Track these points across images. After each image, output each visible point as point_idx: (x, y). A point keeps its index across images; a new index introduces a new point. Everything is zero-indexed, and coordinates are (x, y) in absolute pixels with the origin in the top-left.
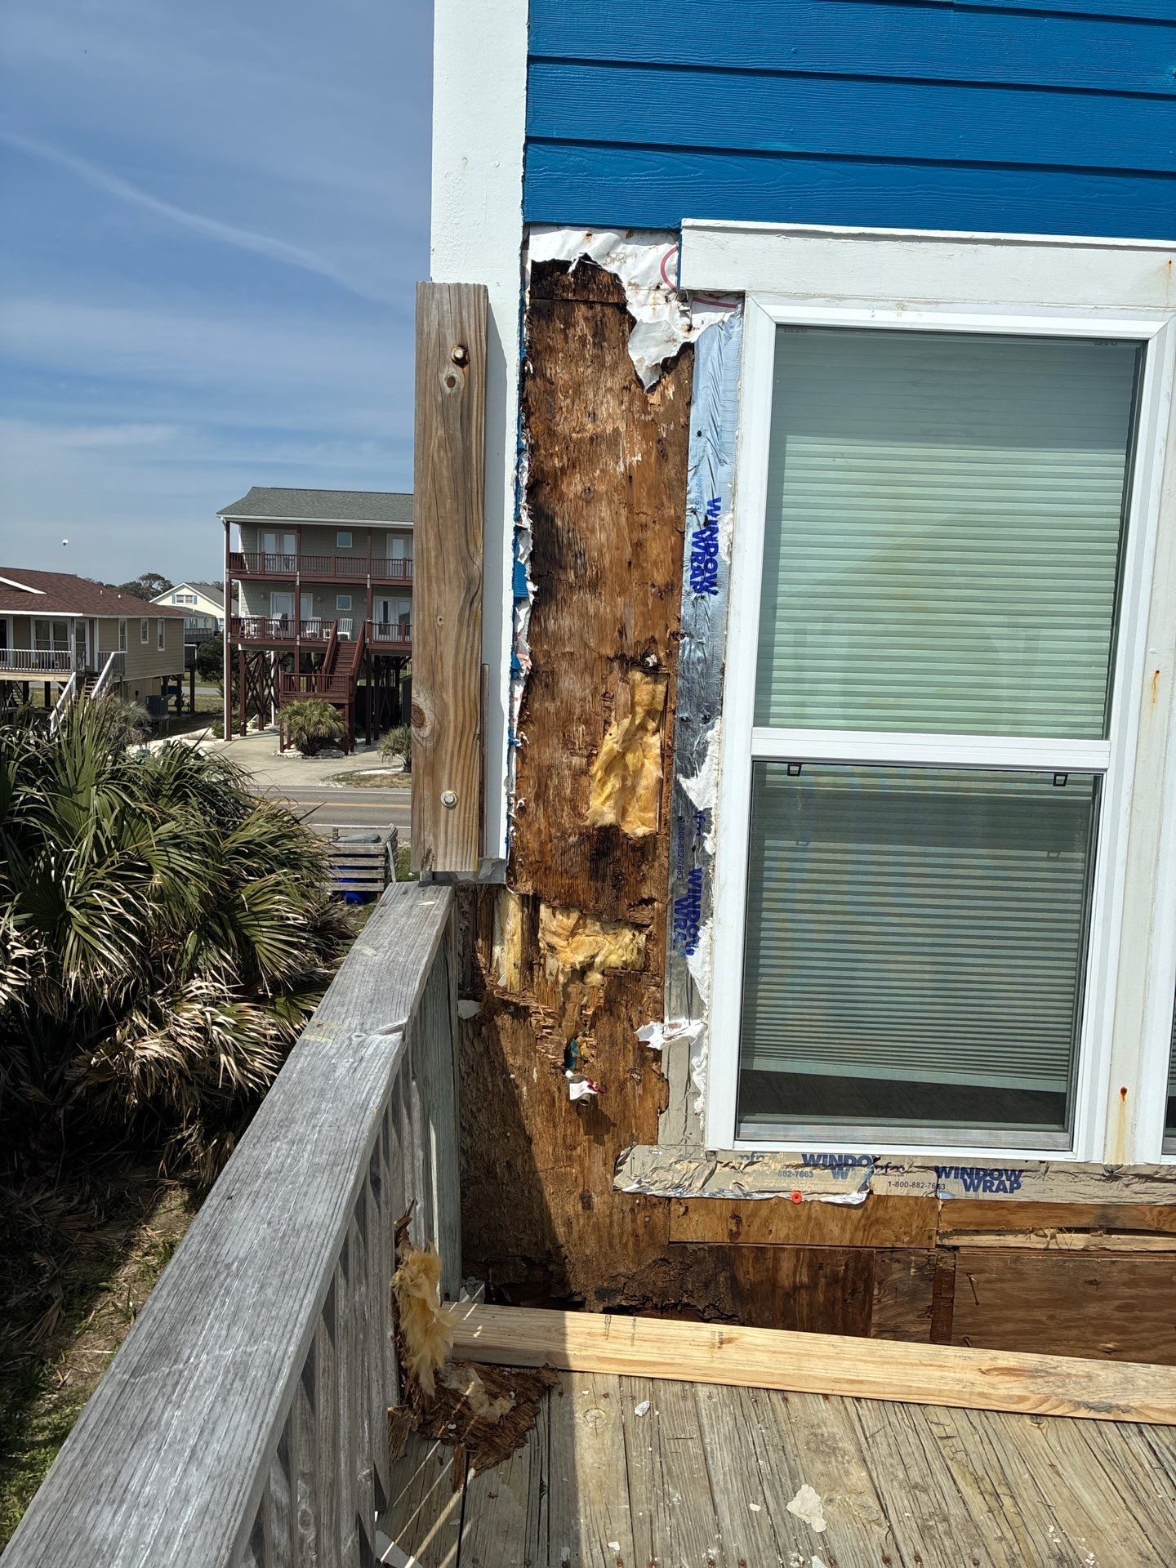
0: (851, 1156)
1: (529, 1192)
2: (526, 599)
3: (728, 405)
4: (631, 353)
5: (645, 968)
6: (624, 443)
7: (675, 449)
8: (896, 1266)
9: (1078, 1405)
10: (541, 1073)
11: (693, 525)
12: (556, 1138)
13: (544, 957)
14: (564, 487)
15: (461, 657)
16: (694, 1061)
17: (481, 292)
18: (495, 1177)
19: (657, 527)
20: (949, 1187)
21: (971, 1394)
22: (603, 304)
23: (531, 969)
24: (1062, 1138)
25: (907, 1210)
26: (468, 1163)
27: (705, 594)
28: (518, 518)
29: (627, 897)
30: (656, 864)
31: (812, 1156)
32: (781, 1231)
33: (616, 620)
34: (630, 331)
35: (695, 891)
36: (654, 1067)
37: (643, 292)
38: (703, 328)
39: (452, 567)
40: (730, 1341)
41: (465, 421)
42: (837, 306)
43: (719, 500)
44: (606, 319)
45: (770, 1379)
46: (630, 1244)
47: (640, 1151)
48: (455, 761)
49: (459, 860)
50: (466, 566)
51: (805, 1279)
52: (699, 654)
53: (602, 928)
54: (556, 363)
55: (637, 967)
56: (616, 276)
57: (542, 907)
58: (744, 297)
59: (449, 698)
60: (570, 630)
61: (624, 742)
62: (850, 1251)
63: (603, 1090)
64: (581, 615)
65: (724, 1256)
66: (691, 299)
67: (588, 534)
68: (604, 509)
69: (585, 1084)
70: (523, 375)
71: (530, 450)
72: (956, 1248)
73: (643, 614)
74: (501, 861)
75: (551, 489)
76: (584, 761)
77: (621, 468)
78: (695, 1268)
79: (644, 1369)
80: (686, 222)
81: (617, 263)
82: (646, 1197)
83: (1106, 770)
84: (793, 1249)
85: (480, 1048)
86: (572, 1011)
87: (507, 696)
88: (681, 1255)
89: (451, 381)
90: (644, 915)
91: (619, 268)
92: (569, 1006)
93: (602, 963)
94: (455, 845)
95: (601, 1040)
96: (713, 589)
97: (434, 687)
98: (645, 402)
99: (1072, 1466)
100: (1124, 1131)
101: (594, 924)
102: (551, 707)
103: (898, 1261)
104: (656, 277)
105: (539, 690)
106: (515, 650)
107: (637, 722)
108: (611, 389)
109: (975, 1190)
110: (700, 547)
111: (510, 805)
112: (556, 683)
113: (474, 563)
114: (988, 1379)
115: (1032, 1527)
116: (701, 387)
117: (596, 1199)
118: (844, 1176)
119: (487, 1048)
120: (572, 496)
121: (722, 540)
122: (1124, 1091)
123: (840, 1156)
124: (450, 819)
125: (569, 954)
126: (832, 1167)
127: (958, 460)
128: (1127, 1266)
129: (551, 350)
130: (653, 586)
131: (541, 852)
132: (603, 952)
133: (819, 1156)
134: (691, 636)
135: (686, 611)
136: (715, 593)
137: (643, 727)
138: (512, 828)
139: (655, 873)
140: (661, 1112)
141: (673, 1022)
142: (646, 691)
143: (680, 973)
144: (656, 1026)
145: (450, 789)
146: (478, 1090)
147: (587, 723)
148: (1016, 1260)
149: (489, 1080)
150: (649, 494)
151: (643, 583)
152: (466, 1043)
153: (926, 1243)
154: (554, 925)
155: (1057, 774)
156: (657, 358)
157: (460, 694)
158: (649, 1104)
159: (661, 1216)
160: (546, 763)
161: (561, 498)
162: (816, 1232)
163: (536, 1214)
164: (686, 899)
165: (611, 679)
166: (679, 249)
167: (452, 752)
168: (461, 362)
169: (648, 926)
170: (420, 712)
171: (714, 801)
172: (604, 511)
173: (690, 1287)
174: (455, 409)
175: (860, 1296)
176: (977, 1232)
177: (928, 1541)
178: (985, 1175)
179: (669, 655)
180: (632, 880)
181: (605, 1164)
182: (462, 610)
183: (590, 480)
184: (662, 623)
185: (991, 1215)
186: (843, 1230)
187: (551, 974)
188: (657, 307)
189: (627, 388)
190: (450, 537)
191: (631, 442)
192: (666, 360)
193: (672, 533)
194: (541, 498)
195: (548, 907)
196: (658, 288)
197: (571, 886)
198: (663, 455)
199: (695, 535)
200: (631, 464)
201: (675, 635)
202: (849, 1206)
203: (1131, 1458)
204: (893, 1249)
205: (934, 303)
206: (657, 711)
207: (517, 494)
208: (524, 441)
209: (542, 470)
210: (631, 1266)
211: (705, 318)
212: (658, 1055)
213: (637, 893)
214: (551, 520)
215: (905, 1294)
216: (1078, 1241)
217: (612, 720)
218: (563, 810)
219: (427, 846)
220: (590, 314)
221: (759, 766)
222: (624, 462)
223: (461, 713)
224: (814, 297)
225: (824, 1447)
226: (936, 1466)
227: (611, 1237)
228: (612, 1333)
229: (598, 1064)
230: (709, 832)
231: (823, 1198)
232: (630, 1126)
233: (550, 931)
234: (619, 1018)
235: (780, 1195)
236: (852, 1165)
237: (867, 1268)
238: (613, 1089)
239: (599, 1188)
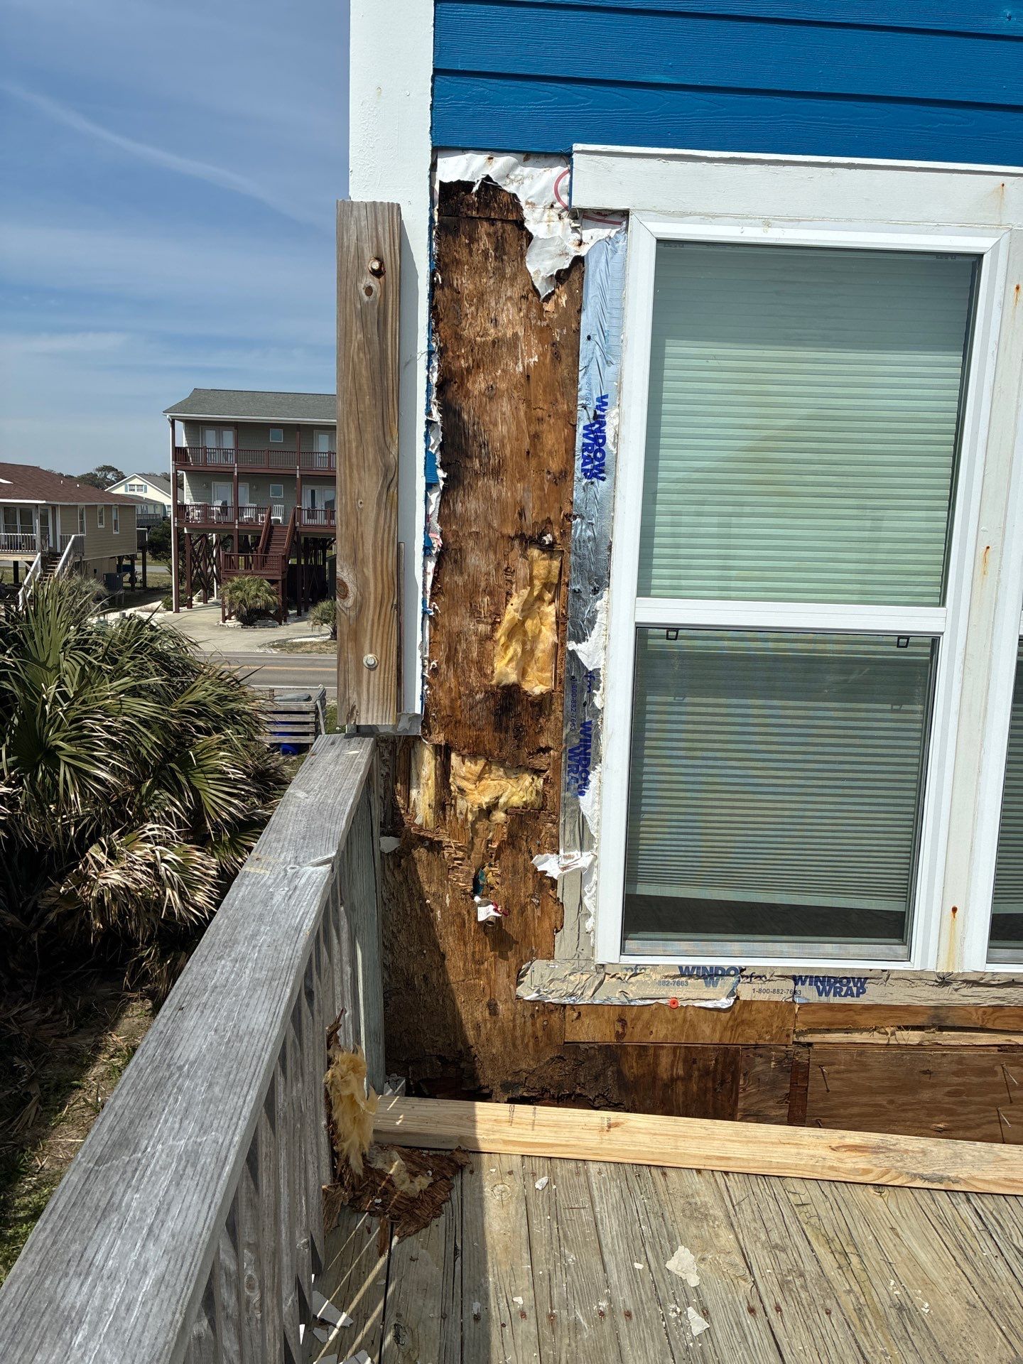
0: (718, 968)
1: (443, 1001)
2: (438, 484)
3: (614, 312)
4: (528, 266)
5: (543, 808)
6: (522, 345)
7: (567, 351)
8: (758, 1060)
9: (915, 1176)
10: (452, 898)
11: (584, 418)
12: (466, 955)
13: (455, 798)
14: (469, 385)
15: (380, 536)
16: (585, 888)
17: (395, 209)
18: (414, 989)
19: (552, 421)
20: (804, 994)
21: (823, 1167)
22: (503, 221)
23: (444, 809)
24: (901, 950)
25: (769, 1013)
26: (390, 976)
27: (594, 480)
28: (429, 413)
29: (527, 746)
30: (552, 717)
31: (687, 967)
32: (660, 1032)
33: (515, 503)
34: (528, 246)
35: (586, 741)
36: (551, 892)
37: (539, 210)
38: (592, 244)
39: (371, 456)
40: (617, 1125)
41: (382, 326)
42: (711, 223)
43: (606, 397)
44: (506, 235)
45: (651, 1157)
46: (531, 1044)
47: (539, 966)
48: (375, 628)
49: (380, 714)
50: (383, 455)
51: (681, 1072)
52: (589, 533)
53: (505, 773)
54: (462, 274)
55: (536, 806)
56: (515, 196)
57: (453, 756)
58: (628, 215)
59: (369, 572)
60: (476, 512)
61: (522, 611)
62: (720, 1049)
63: (507, 912)
64: (485, 499)
65: (612, 1053)
66: (582, 216)
67: (491, 427)
68: (505, 404)
69: (491, 907)
70: (433, 285)
71: (440, 352)
72: (810, 1044)
73: (540, 498)
74: (417, 716)
75: (458, 387)
76: (489, 627)
77: (520, 368)
78: (587, 1064)
79: (543, 1150)
80: (577, 147)
81: (515, 184)
82: (544, 1004)
83: (942, 633)
84: (671, 1047)
85: (400, 878)
86: (479, 844)
87: (421, 571)
88: (575, 1053)
89: (369, 290)
90: (541, 761)
91: (518, 188)
92: (477, 841)
93: (506, 803)
94: (376, 702)
95: (504, 870)
96: (601, 475)
97: (356, 562)
98: (541, 310)
99: (910, 1228)
100: (955, 943)
101: (498, 770)
102: (460, 580)
103: (761, 1056)
104: (551, 197)
105: (449, 566)
106: (427, 530)
107: (535, 593)
108: (510, 298)
109: (827, 995)
110: (590, 438)
111: (424, 666)
112: (464, 559)
113: (390, 453)
114: (837, 1154)
115: (875, 1281)
116: (590, 296)
117: (501, 1007)
118: (715, 985)
119: (406, 878)
120: (476, 393)
121: (609, 431)
122: (954, 910)
123: (711, 968)
124: (372, 679)
125: (477, 796)
126: (704, 977)
127: (816, 361)
128: (955, 1058)
129: (458, 262)
130: (549, 473)
131: (452, 708)
132: (506, 794)
133: (694, 968)
134: (583, 518)
135: (577, 495)
136: (603, 479)
137: (540, 598)
138: (426, 687)
139: (551, 725)
140: (557, 932)
141: (567, 854)
142: (542, 566)
143: (573, 811)
144: (553, 859)
145: (371, 652)
146: (399, 913)
147: (491, 594)
148: (861, 1054)
149: (408, 905)
150: (544, 391)
151: (539, 470)
152: (388, 873)
153: (784, 1041)
154: (463, 771)
155: (900, 637)
156: (552, 270)
157: (379, 569)
158: (546, 924)
159: (558, 1020)
160: (456, 630)
161: (467, 395)
162: (691, 1032)
163: (449, 1019)
164: (578, 748)
165: (512, 555)
166: (571, 171)
167: (373, 620)
168: (378, 273)
169: (545, 771)
170: (344, 585)
171: (602, 662)
172: (506, 407)
173: (582, 1080)
174: (373, 315)
175: (728, 1086)
176: (828, 1031)
177: (787, 1294)
178: (835, 982)
179: (563, 534)
180: (531, 732)
181: (509, 976)
182: (380, 494)
183: (493, 379)
184: (557, 506)
185: (840, 1016)
186: (714, 1030)
187: (461, 813)
188: (551, 224)
189: (525, 297)
190: (369, 429)
191: (529, 345)
192: (559, 272)
193: (565, 426)
194: (450, 395)
195: (458, 755)
196: (552, 206)
197: (478, 737)
198: (557, 357)
199: (585, 428)
200: (528, 365)
201: (569, 517)
202: (718, 1010)
203: (960, 1222)
204: (756, 1046)
205: (796, 221)
206: (552, 584)
207: (428, 391)
208: (434, 345)
209: (450, 370)
210: (531, 1063)
211: (593, 234)
212: (554, 883)
213: (536, 742)
214: (458, 414)
215: (767, 1084)
216: (914, 1037)
217: (513, 591)
218: (470, 671)
219: (351, 702)
220: (492, 230)
221: (642, 631)
222: (523, 363)
223: (380, 585)
224: (690, 214)
225: (697, 1214)
226: (793, 1229)
227: (514, 1039)
228: (516, 1120)
229: (503, 891)
230: (598, 689)
231: (697, 1004)
232: (530, 944)
233: (460, 777)
234: (520, 850)
235: (660, 1001)
236: (721, 975)
237: (734, 1062)
238: (515, 912)
239: (503, 997)
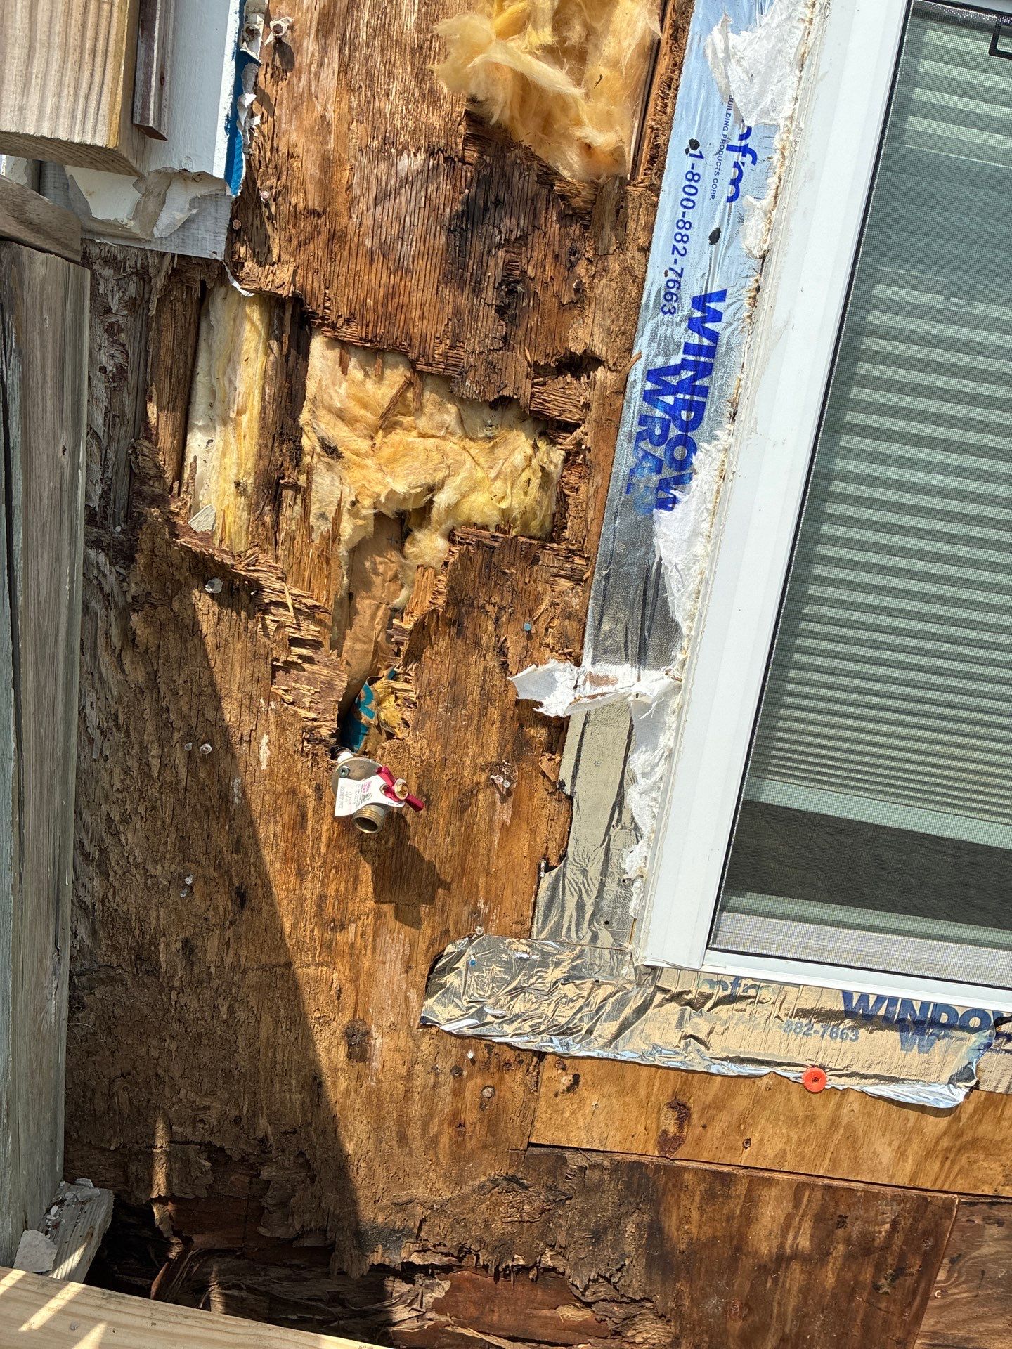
0: (940, 1007)
1: (231, 1011)
5: (554, 532)
8: (993, 1231)
10: (279, 748)
12: (302, 900)
13: (310, 471)
16: (639, 760)
18: (155, 971)
23: (276, 501)
26: (94, 934)
29: (533, 347)
30: (615, 266)
31: (864, 997)
32: (769, 1144)
35: (699, 350)
36: (546, 764)
46: (445, 1140)
47: (489, 949)
49: (66, 104)
51: (804, 1243)
53: (461, 421)
55: (535, 526)
57: (317, 345)
62: (905, 1200)
63: (417, 801)
65: (642, 1182)
69: (377, 782)
74: (213, 183)
78: (578, 1202)
82: (490, 1047)
84: (790, 1184)
85: (137, 675)
86: (369, 615)
88: (551, 1172)
90: (567, 397)
92: (364, 604)
93: (452, 509)
95: (429, 690)
101: (441, 407)
103: (1000, 1223)
117: (378, 1041)
118: (926, 1047)
119: (153, 677)
123: (925, 1005)
125: (374, 475)
126: (901, 1025)
131: (325, 187)
132: (457, 481)
133: (880, 999)
138: (249, 98)
140: (548, 869)
141: (601, 668)
144: (564, 673)
149: (154, 750)
152: (105, 658)
154: (340, 393)
158: (522, 846)
159: (519, 1089)
163: (242, 1059)
164: (676, 370)
169: (570, 427)
171: (786, 105)
173: (561, 1239)
175: (909, 1281)
180: (550, 302)
181: (408, 969)
186: (901, 1154)
195: (331, 345)
197: (392, 293)
202: (924, 1109)
204: (996, 1200)
210: (440, 1184)
213: (557, 336)
215: (998, 1283)
218: (391, 75)
227: (404, 1121)
229: (419, 745)
230: (760, 192)
231: (874, 1089)
232: (473, 892)
233: (330, 410)
234: (477, 644)
235: (779, 1070)
236: (946, 1026)
237: (935, 1232)
238: (444, 804)
239: (388, 1019)
